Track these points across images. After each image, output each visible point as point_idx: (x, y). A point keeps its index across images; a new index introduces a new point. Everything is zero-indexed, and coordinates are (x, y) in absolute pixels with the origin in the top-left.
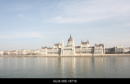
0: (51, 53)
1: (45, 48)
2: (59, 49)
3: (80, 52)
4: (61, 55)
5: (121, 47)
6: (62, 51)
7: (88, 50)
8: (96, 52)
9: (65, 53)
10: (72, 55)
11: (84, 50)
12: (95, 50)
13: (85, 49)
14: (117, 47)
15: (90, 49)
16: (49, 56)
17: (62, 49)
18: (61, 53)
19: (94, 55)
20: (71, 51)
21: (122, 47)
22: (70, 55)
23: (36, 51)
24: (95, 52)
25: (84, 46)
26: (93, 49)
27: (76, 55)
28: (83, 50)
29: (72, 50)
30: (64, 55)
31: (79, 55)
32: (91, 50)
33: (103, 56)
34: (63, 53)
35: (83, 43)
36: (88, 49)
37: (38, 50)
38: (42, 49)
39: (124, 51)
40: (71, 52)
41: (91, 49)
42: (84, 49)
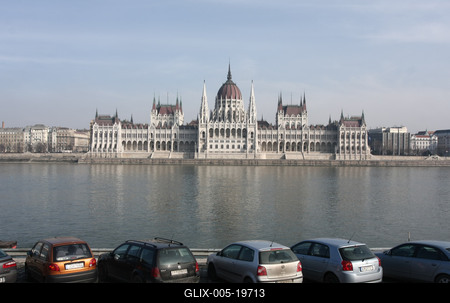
0: (142, 146)
1: (114, 120)
2: (181, 127)
3: (276, 143)
4: (200, 156)
5: (402, 131)
6: (201, 136)
7: (312, 137)
8: (343, 148)
9: (214, 149)
10: (250, 157)
11: (294, 137)
12: (341, 140)
13: (299, 133)
14: (388, 131)
15: (317, 133)
16: (134, 157)
17: (201, 130)
18: (200, 146)
19: (337, 158)
20: (242, 139)
21: (404, 131)
22: (241, 157)
23: (26, 135)
24: (341, 145)
25: (294, 121)
26: (329, 133)
27: (264, 156)
28: (288, 137)
29: (249, 136)
30: (214, 157)
31: (276, 156)
32: (323, 137)
33: (381, 164)
34: (208, 147)
35: (285, 110)
36: (311, 133)
37: (41, 127)
38: (96, 125)
39: (412, 145)
40: (242, 145)
41: (322, 133)
42: (293, 133)
